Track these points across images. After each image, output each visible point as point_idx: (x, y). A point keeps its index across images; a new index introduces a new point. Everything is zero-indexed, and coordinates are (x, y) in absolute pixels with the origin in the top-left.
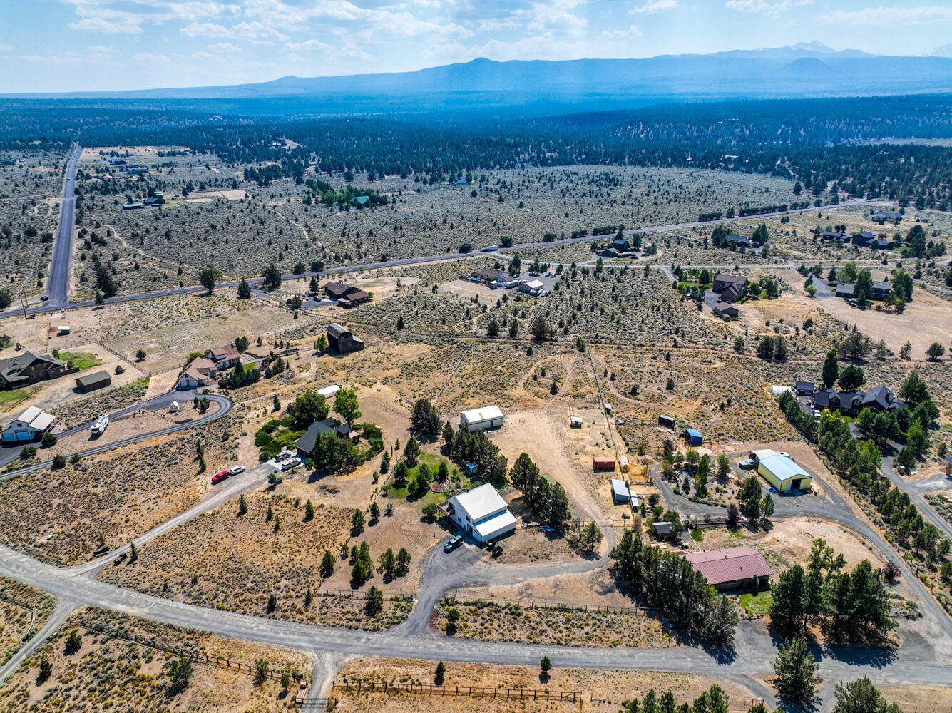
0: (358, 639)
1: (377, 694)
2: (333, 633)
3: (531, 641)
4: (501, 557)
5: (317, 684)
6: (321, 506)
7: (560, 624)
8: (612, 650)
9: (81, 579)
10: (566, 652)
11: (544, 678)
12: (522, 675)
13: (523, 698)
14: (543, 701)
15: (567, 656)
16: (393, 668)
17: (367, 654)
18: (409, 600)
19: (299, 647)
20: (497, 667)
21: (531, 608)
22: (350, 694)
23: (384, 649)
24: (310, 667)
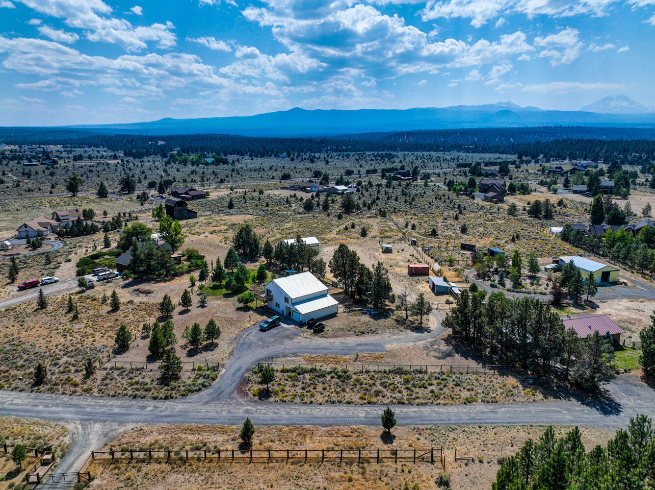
0: (143, 408)
1: (156, 466)
2: (111, 403)
3: (366, 402)
4: (322, 333)
5: (70, 459)
6: (130, 302)
7: (399, 385)
8: (468, 407)
10: (411, 410)
11: (387, 438)
12: (358, 436)
13: (361, 461)
14: (390, 463)
15: (413, 414)
16: (183, 436)
17: (150, 422)
18: (215, 369)
19: (60, 419)
20: (324, 429)
21: (362, 372)
22: (115, 468)
23: (174, 416)
24: (67, 440)
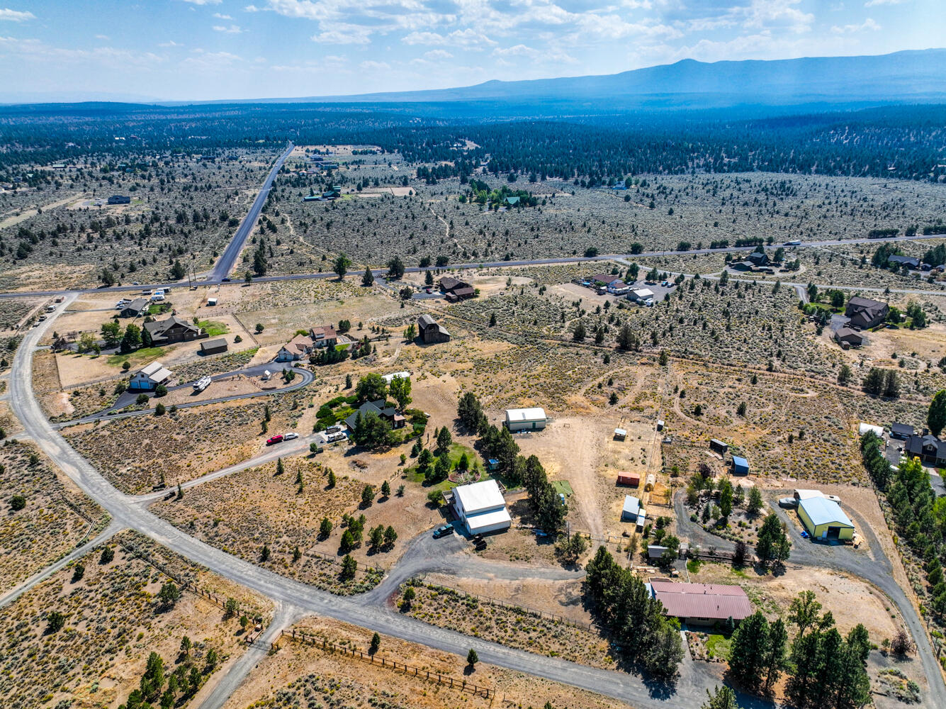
0: (322, 599)
1: (316, 650)
2: (304, 589)
3: (474, 634)
4: (483, 551)
5: (271, 630)
6: (346, 478)
7: (509, 625)
8: (547, 659)
9: (136, 506)
10: (501, 651)
11: (469, 670)
12: (450, 663)
13: (440, 683)
14: (457, 691)
15: (501, 655)
16: (340, 630)
17: (323, 614)
18: (381, 574)
19: (271, 596)
20: (431, 650)
21: (488, 604)
22: (293, 645)
23: (339, 612)
24: (272, 614)
